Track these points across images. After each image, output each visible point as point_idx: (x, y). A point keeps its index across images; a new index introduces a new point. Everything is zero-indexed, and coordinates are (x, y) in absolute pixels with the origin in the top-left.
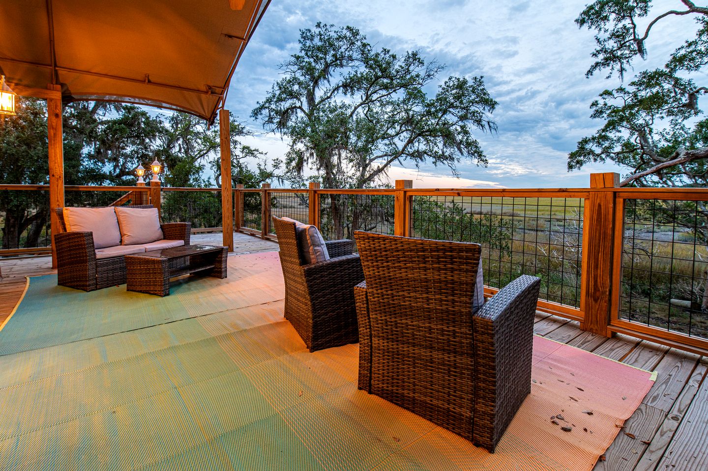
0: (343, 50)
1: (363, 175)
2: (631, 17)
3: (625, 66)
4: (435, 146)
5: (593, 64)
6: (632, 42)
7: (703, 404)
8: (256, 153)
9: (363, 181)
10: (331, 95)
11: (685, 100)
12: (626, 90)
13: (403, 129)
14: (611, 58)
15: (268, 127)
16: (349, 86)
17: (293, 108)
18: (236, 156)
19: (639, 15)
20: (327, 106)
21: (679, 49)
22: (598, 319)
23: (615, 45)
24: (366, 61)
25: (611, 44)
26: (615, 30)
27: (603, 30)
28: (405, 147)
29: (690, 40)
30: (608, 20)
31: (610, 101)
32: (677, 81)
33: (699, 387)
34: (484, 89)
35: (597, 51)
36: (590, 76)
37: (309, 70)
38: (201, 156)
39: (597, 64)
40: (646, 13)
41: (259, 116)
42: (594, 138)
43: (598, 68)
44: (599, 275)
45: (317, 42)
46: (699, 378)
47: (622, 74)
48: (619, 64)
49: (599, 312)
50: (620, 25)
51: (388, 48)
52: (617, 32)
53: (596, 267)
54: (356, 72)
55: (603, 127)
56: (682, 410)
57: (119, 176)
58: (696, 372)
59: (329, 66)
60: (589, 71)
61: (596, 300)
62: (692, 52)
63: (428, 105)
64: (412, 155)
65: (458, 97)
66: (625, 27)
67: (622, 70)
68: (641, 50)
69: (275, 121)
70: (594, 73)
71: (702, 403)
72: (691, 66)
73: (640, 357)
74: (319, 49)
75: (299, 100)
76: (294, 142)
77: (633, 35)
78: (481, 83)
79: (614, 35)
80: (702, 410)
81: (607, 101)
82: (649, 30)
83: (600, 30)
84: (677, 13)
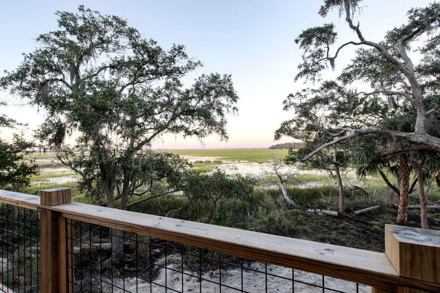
2: (327, 43)
3: (316, 76)
4: (192, 123)
5: (298, 73)
6: (325, 60)
10: (98, 73)
16: (117, 67)
24: (135, 45)
26: (315, 51)
27: (308, 51)
28: (169, 123)
30: (312, 44)
31: (293, 100)
35: (301, 65)
36: (296, 81)
39: (300, 73)
43: (300, 76)
48: (312, 75)
50: (318, 48)
51: (155, 40)
52: (315, 53)
59: (94, 47)
60: (296, 77)
64: (172, 129)
67: (314, 78)
70: (298, 79)
77: (326, 54)
78: (229, 80)
79: (313, 55)
81: (291, 100)
82: (337, 52)
83: (306, 51)
84: (354, 43)
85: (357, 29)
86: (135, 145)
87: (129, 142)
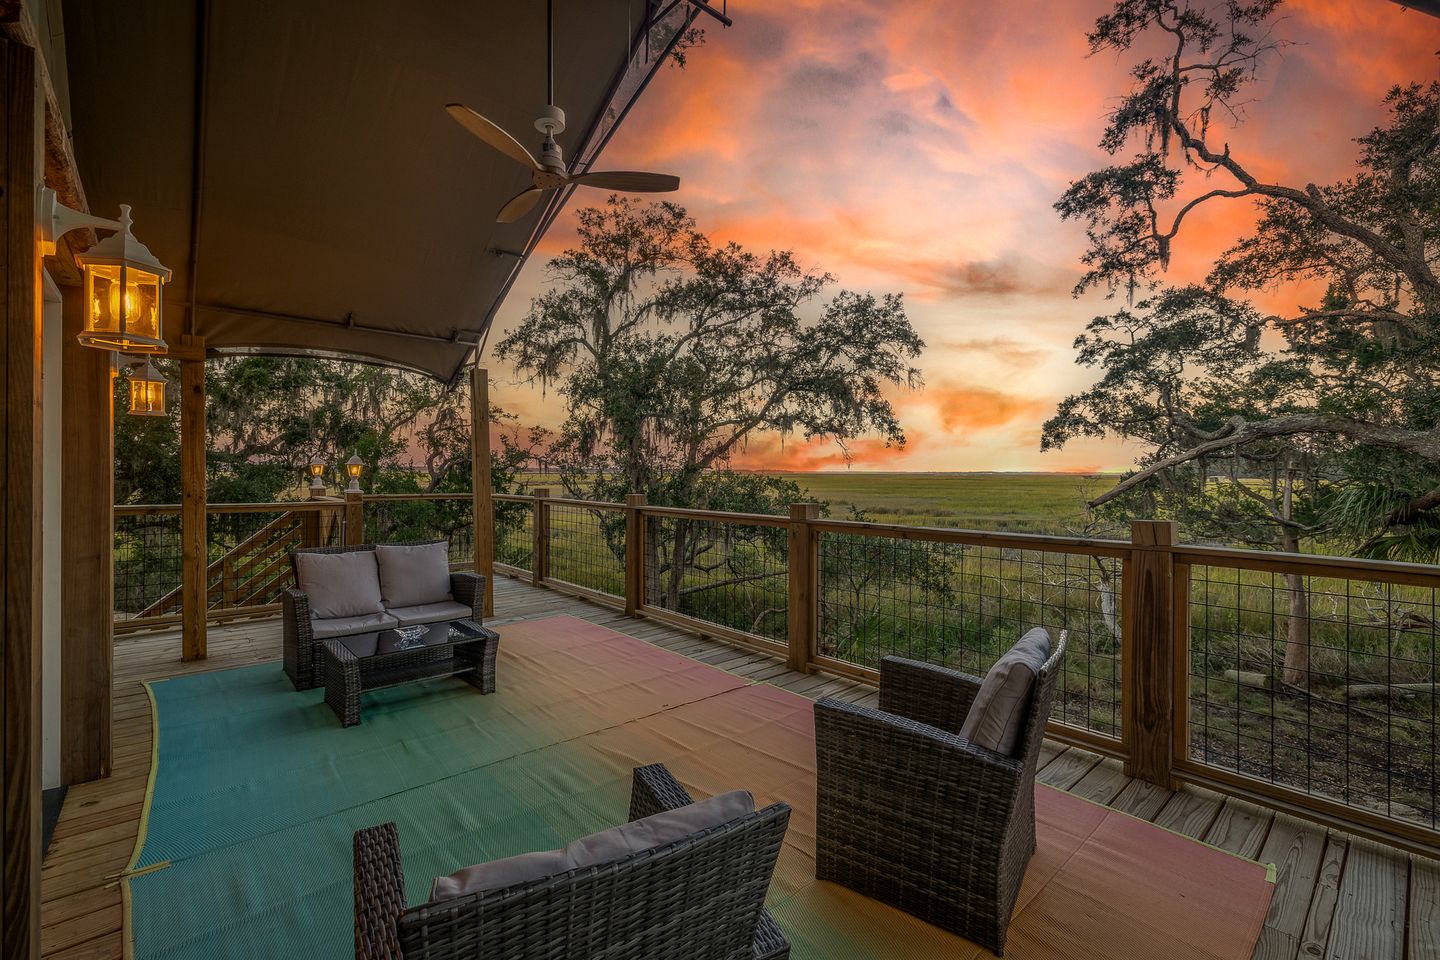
0: (656, 241)
1: (692, 457)
2: (1148, 199)
3: (1138, 278)
4: (817, 406)
5: (1085, 274)
6: (1150, 239)
7: (1353, 922)
8: (497, 415)
9: (691, 469)
10: (636, 319)
11: (1239, 334)
12: (1132, 316)
13: (759, 376)
14: (1113, 264)
15: (524, 373)
16: (669, 303)
17: (568, 343)
18: (462, 420)
19: (1161, 196)
20: (632, 340)
21: (1229, 252)
22: (1154, 758)
23: (1121, 244)
24: (701, 262)
25: (1115, 243)
26: (1122, 220)
27: (1100, 222)
28: (767, 408)
29: (1246, 239)
30: (1109, 205)
31: (1106, 335)
32: (1224, 307)
33: (1339, 889)
34: (902, 316)
35: (1091, 254)
36: (1079, 295)
37: (598, 276)
38: (401, 423)
39: (1091, 275)
40: (1172, 192)
41: (507, 354)
42: (1085, 397)
43: (1092, 282)
44: (1152, 687)
45: (610, 227)
46: (1336, 871)
47: (1131, 291)
48: (1128, 276)
49: (1155, 748)
50: (1129, 212)
51: (738, 243)
52: (1125, 223)
53: (1147, 673)
54: (679, 280)
55: (1102, 379)
56: (1320, 933)
57: (243, 456)
58: (1329, 859)
59: (632, 269)
60: (1078, 286)
61: (1149, 727)
62: (1251, 258)
63: (802, 338)
64: (775, 422)
65: (857, 328)
66: (1136, 215)
67: (1132, 285)
68: (1163, 254)
69: (535, 363)
70: (1086, 289)
71: (1350, 920)
72: (1249, 281)
73: (1232, 829)
74: (617, 240)
75: (581, 327)
76: (576, 405)
77: (1151, 227)
78: (897, 306)
79: (1121, 229)
80: (1352, 935)
81: (1101, 334)
82: (1178, 221)
83: (1095, 221)
84: (1226, 194)
85: (1224, 160)
86: (699, 458)
87: (687, 451)
